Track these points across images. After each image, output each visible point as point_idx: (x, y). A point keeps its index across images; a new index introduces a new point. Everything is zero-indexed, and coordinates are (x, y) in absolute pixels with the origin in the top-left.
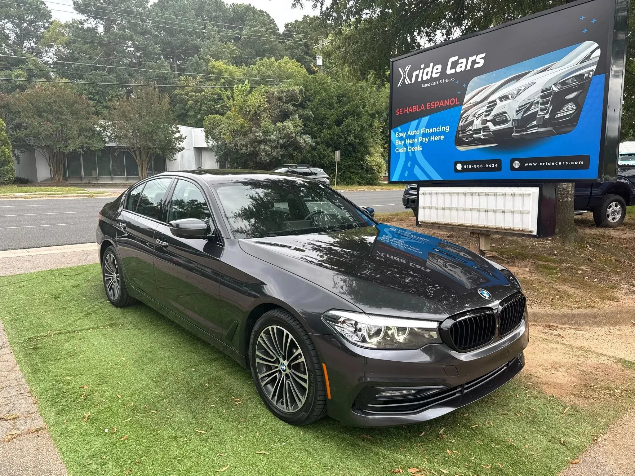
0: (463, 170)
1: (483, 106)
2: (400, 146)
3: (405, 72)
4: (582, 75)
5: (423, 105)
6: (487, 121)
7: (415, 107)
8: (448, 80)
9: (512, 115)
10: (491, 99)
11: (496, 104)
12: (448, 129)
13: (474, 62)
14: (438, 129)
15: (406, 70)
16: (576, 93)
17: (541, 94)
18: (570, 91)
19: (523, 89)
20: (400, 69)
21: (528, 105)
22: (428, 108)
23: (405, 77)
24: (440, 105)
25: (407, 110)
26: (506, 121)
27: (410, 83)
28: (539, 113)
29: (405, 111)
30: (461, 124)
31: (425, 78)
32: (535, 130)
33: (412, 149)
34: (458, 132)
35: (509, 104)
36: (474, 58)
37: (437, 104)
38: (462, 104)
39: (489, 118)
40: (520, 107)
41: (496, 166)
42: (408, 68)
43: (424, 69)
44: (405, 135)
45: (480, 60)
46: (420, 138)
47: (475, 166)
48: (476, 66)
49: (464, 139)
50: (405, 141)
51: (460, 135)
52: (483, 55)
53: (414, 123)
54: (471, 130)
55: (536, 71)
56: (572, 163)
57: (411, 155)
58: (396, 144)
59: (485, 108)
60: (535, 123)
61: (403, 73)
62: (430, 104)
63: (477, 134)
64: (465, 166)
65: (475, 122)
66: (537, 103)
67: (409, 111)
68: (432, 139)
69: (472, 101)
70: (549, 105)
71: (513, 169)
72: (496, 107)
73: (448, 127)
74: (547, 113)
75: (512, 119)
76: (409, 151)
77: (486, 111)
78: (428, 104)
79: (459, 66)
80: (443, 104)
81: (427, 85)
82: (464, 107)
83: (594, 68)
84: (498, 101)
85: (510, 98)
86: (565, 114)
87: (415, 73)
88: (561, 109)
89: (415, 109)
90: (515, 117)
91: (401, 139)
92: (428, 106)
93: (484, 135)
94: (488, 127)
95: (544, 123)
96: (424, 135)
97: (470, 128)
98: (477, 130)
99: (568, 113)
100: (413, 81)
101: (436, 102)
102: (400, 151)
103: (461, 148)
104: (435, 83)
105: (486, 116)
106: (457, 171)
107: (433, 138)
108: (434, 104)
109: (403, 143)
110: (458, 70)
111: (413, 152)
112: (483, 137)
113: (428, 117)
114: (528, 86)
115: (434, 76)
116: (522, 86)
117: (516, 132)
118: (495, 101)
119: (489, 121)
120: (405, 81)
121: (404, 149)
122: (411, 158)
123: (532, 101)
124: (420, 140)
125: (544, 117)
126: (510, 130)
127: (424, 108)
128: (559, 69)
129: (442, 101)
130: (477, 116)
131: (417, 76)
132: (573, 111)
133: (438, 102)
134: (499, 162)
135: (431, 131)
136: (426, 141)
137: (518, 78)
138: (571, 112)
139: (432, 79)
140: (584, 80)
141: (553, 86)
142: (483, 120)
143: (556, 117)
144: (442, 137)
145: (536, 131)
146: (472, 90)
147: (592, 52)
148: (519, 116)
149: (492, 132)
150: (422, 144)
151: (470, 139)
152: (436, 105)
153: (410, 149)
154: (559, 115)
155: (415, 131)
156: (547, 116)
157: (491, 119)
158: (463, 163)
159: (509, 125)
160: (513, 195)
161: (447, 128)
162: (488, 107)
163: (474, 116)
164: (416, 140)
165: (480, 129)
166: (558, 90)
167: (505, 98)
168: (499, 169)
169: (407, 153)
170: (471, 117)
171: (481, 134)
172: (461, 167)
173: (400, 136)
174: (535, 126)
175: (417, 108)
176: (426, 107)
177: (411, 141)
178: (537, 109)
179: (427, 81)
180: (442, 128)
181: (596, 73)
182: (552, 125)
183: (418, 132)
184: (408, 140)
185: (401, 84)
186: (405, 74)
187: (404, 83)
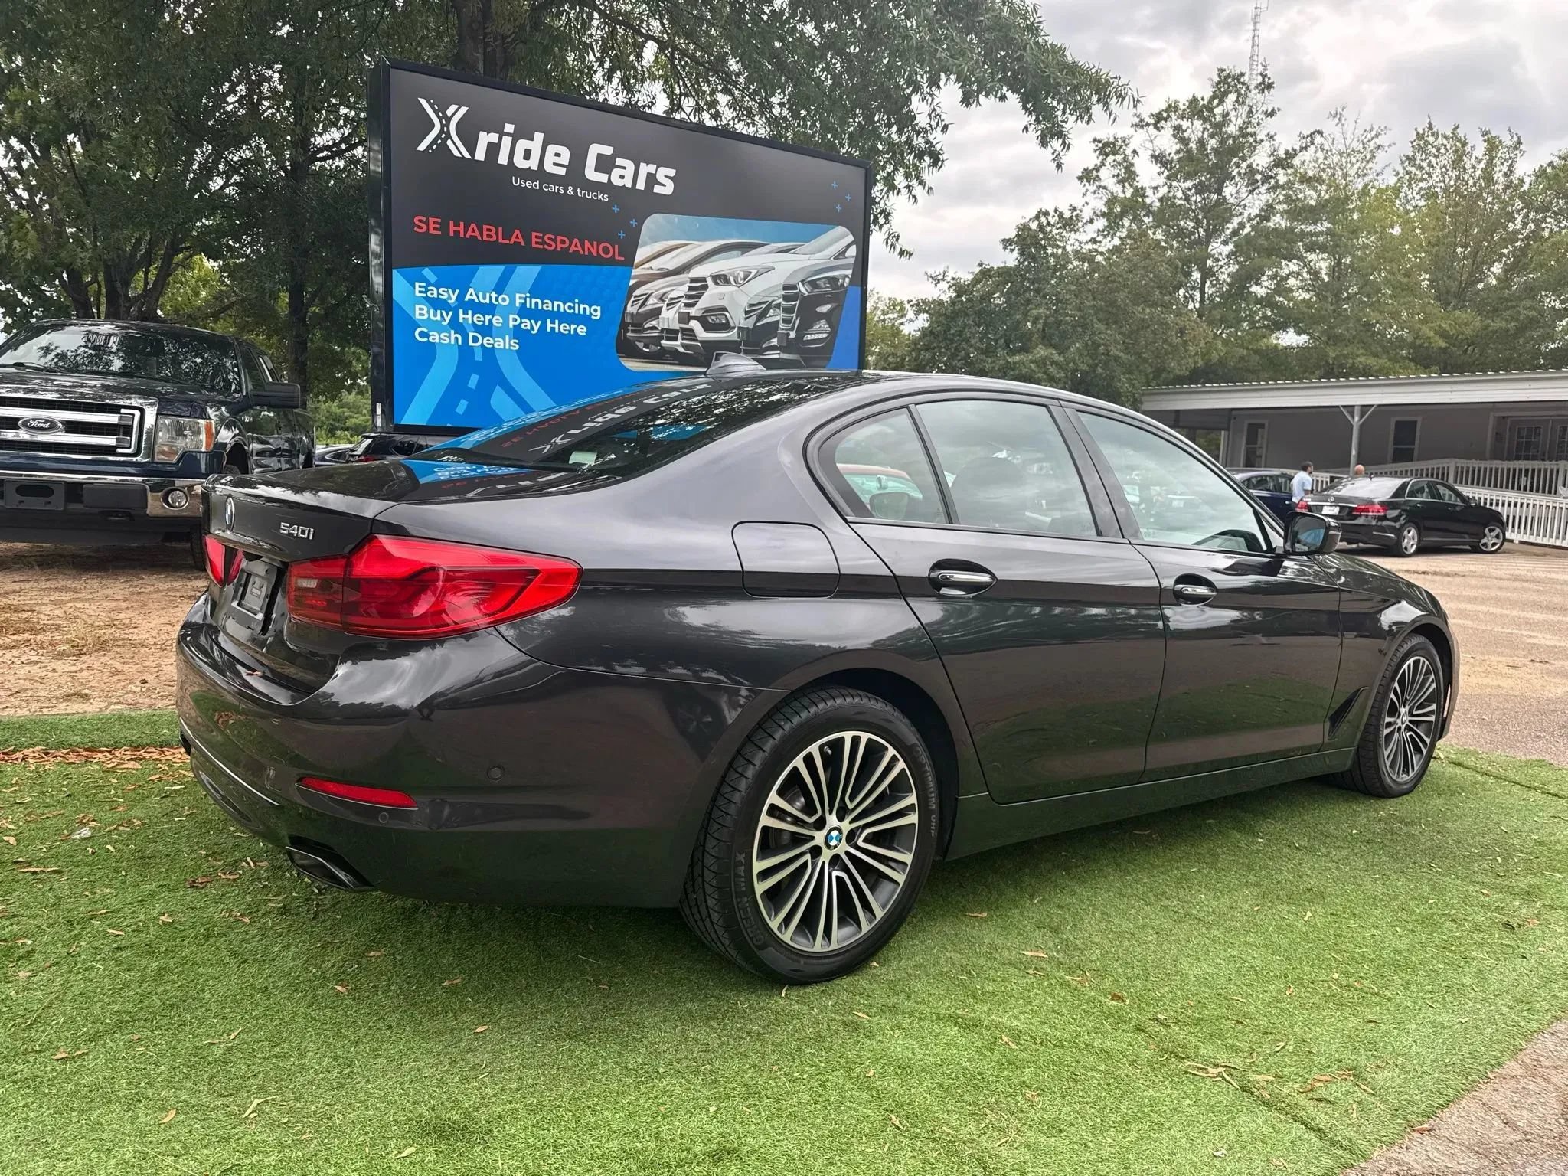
1: (681, 284)
2: (435, 326)
3: (449, 120)
4: (836, 279)
5: (517, 232)
6: (689, 317)
7: (489, 230)
9: (738, 318)
10: (697, 272)
11: (706, 287)
12: (599, 313)
13: (652, 179)
14: (570, 308)
15: (449, 112)
16: (830, 307)
17: (783, 292)
18: (822, 300)
19: (754, 272)
20: (423, 102)
21: (764, 306)
22: (534, 245)
23: (448, 136)
24: (573, 247)
25: (461, 229)
26: (726, 327)
27: (467, 155)
28: (781, 325)
29: (452, 228)
30: (630, 309)
31: (520, 162)
32: (775, 355)
33: (487, 342)
34: (624, 326)
35: (732, 292)
36: (652, 168)
37: (563, 242)
38: (629, 262)
39: (693, 312)
40: (751, 305)
42: (457, 113)
44: (454, 297)
46: (511, 317)
48: (657, 189)
49: (640, 345)
50: (456, 317)
51: (630, 334)
53: (489, 273)
54: (654, 328)
57: (479, 356)
58: (417, 316)
59: (683, 290)
60: (774, 341)
61: (440, 119)
62: (543, 238)
63: (668, 339)
65: (664, 314)
66: (778, 306)
67: (470, 233)
68: (553, 329)
69: (656, 264)
70: (794, 315)
72: (707, 294)
73: (599, 308)
74: (792, 329)
75: (737, 324)
76: (471, 343)
77: (689, 297)
78: (534, 234)
79: (616, 172)
80: (580, 249)
81: (529, 184)
82: (635, 272)
83: (849, 272)
84: (710, 282)
85: (732, 281)
86: (816, 336)
87: (485, 139)
88: (811, 326)
89: (490, 234)
90: (743, 324)
91: (437, 304)
92: (534, 240)
93: (684, 346)
94: (692, 330)
95: (788, 346)
96: (524, 312)
97: (654, 323)
98: (669, 331)
99: (820, 336)
100: (480, 155)
101: (559, 238)
102: (434, 337)
103: (633, 365)
104: (552, 189)
105: (687, 305)
107: (556, 326)
108: (555, 241)
109: (448, 319)
110: (616, 181)
111: (489, 352)
112: (681, 350)
113: (537, 269)
114: (761, 271)
115: (549, 167)
116: (754, 267)
118: (704, 280)
119: (694, 318)
120: (449, 142)
121: (453, 336)
122: (483, 367)
123: (770, 300)
124: (511, 324)
125: (788, 334)
127: (521, 240)
128: (807, 257)
129: (576, 241)
130: (667, 301)
131: (493, 149)
133: (566, 240)
135: (548, 306)
136: (532, 328)
137: (745, 248)
138: (825, 335)
139: (541, 174)
140: (839, 288)
141: (800, 284)
142: (680, 313)
143: (805, 338)
144: (582, 330)
145: (777, 356)
146: (654, 239)
147: (848, 246)
148: (749, 323)
149: (701, 342)
150: (518, 333)
151: (653, 348)
152: (559, 245)
153: (475, 340)
154: (809, 337)
155: (494, 295)
156: (792, 334)
157: (699, 314)
159: (733, 335)
161: (596, 310)
162: (691, 289)
163: (662, 299)
164: (497, 321)
165: (676, 332)
166: (806, 293)
167: (721, 279)
169: (465, 350)
170: (656, 301)
171: (678, 343)
173: (433, 293)
174: (774, 348)
175: (497, 233)
176: (528, 240)
177: (478, 319)
178: (778, 318)
179: (527, 174)
180: (582, 306)
181: (851, 283)
182: (798, 351)
183: (504, 300)
184: (466, 313)
185: (430, 146)
186: (448, 125)
187: (441, 146)
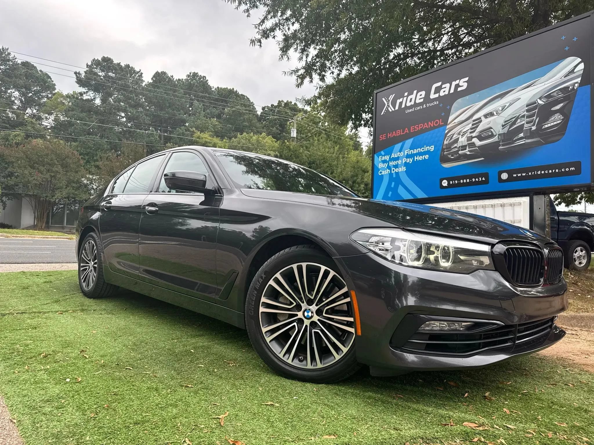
0: (449, 186)
1: (469, 124)
2: (384, 169)
3: (389, 101)
4: (568, 87)
5: (406, 129)
6: (472, 138)
7: (398, 132)
8: (432, 104)
9: (498, 130)
10: (475, 117)
11: (481, 121)
12: (433, 148)
13: (457, 86)
14: (423, 150)
15: (389, 99)
16: (562, 104)
17: (527, 108)
18: (557, 102)
19: (507, 105)
20: (384, 99)
21: (514, 119)
22: (411, 131)
23: (389, 106)
24: (425, 127)
25: (391, 135)
26: (492, 136)
27: (393, 110)
28: (526, 125)
29: (389, 135)
30: (445, 142)
31: (409, 104)
32: (522, 142)
33: (396, 170)
34: (443, 150)
35: (495, 119)
36: (457, 82)
37: (421, 126)
38: (446, 124)
39: (474, 135)
40: (506, 122)
41: (484, 179)
42: (391, 98)
43: (407, 96)
44: (388, 158)
45: (463, 84)
46: (404, 159)
47: (462, 181)
48: (460, 89)
49: (450, 156)
50: (389, 164)
51: (445, 153)
52: (466, 79)
53: (398, 146)
54: (456, 147)
55: (520, 88)
56: (563, 170)
57: (394, 176)
58: (380, 167)
59: (470, 126)
60: (522, 135)
61: (387, 102)
62: (414, 128)
63: (462, 150)
64: (451, 182)
65: (460, 140)
66: (523, 116)
67: (393, 135)
68: (417, 159)
69: (456, 121)
70: (535, 117)
71: (501, 180)
72: (481, 124)
73: (433, 146)
74: (533, 125)
75: (498, 133)
76: (392, 172)
77: (471, 129)
78: (412, 127)
79: (442, 91)
80: (427, 126)
81: (411, 110)
82: (448, 127)
83: (579, 80)
84: (483, 118)
85: (495, 114)
86: (552, 124)
87: (399, 101)
88: (548, 120)
89: (399, 133)
90: (501, 132)
91: (384, 162)
92: (412, 129)
93: (469, 151)
94: (474, 143)
95: (531, 134)
96: (408, 156)
97: (455, 145)
98: (462, 146)
99: (555, 123)
100: (397, 108)
101: (420, 125)
102: (383, 173)
103: (446, 165)
104: (418, 108)
105: (471, 133)
106: (442, 187)
107: (418, 158)
108: (418, 127)
109: (386, 166)
110: (442, 94)
111: (397, 173)
112: (468, 153)
113: (412, 139)
114: (512, 102)
115: (418, 101)
116: (507, 103)
117: (503, 145)
118: (480, 118)
119: (475, 137)
120: (389, 108)
121: (388, 171)
122: (395, 179)
123: (518, 115)
124: (404, 161)
125: (531, 128)
126: (497, 144)
127: (407, 131)
128: (543, 84)
129: (426, 124)
130: (462, 134)
131: (401, 103)
132: (560, 121)
133: (422, 125)
134: (486, 175)
135: (416, 151)
136: (410, 161)
137: (502, 95)
138: (558, 122)
139: (416, 105)
140: (570, 92)
141: (538, 100)
142: (467, 137)
143: (543, 128)
144: (427, 157)
145: (524, 142)
146: (457, 111)
147: (576, 66)
148: (506, 130)
149: (477, 147)
150: (406, 164)
151: (455, 156)
152: (420, 128)
153: (394, 170)
154: (546, 126)
155: (399, 153)
156: (534, 128)
157: (477, 135)
158: (448, 180)
159: (495, 139)
160: (502, 206)
162: (473, 125)
163: (459, 134)
164: (400, 162)
165: (466, 146)
166: (543, 103)
167: (491, 114)
168: (486, 182)
169: (391, 174)
170: (456, 135)
171: (467, 150)
172: (447, 183)
173: (383, 159)
174: (522, 138)
175: (400, 132)
176: (409, 130)
177: (394, 163)
178: (524, 122)
179: (411, 107)
180: (427, 148)
181: (581, 84)
182: (539, 136)
183: (402, 154)
184: (391, 162)
185: (384, 112)
186: (389, 103)
187: (387, 110)
